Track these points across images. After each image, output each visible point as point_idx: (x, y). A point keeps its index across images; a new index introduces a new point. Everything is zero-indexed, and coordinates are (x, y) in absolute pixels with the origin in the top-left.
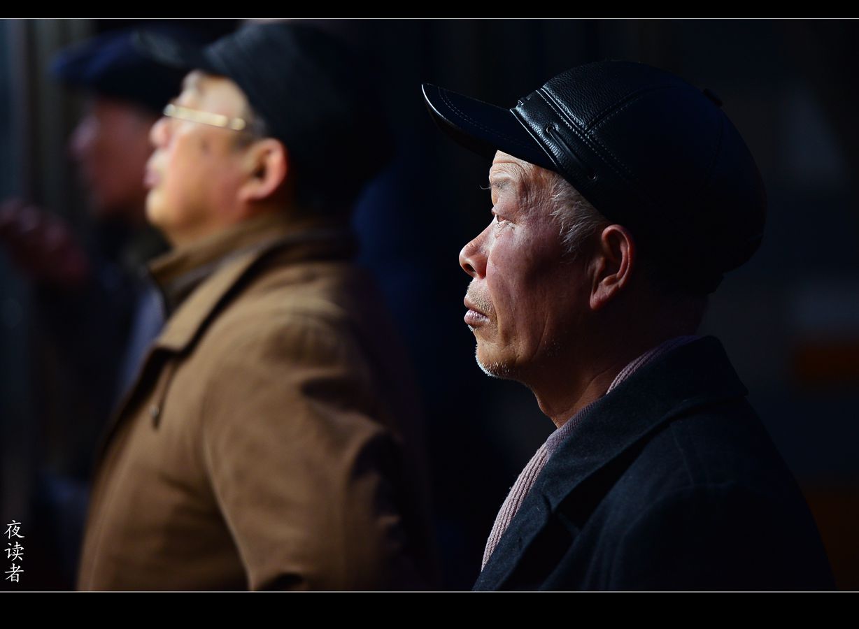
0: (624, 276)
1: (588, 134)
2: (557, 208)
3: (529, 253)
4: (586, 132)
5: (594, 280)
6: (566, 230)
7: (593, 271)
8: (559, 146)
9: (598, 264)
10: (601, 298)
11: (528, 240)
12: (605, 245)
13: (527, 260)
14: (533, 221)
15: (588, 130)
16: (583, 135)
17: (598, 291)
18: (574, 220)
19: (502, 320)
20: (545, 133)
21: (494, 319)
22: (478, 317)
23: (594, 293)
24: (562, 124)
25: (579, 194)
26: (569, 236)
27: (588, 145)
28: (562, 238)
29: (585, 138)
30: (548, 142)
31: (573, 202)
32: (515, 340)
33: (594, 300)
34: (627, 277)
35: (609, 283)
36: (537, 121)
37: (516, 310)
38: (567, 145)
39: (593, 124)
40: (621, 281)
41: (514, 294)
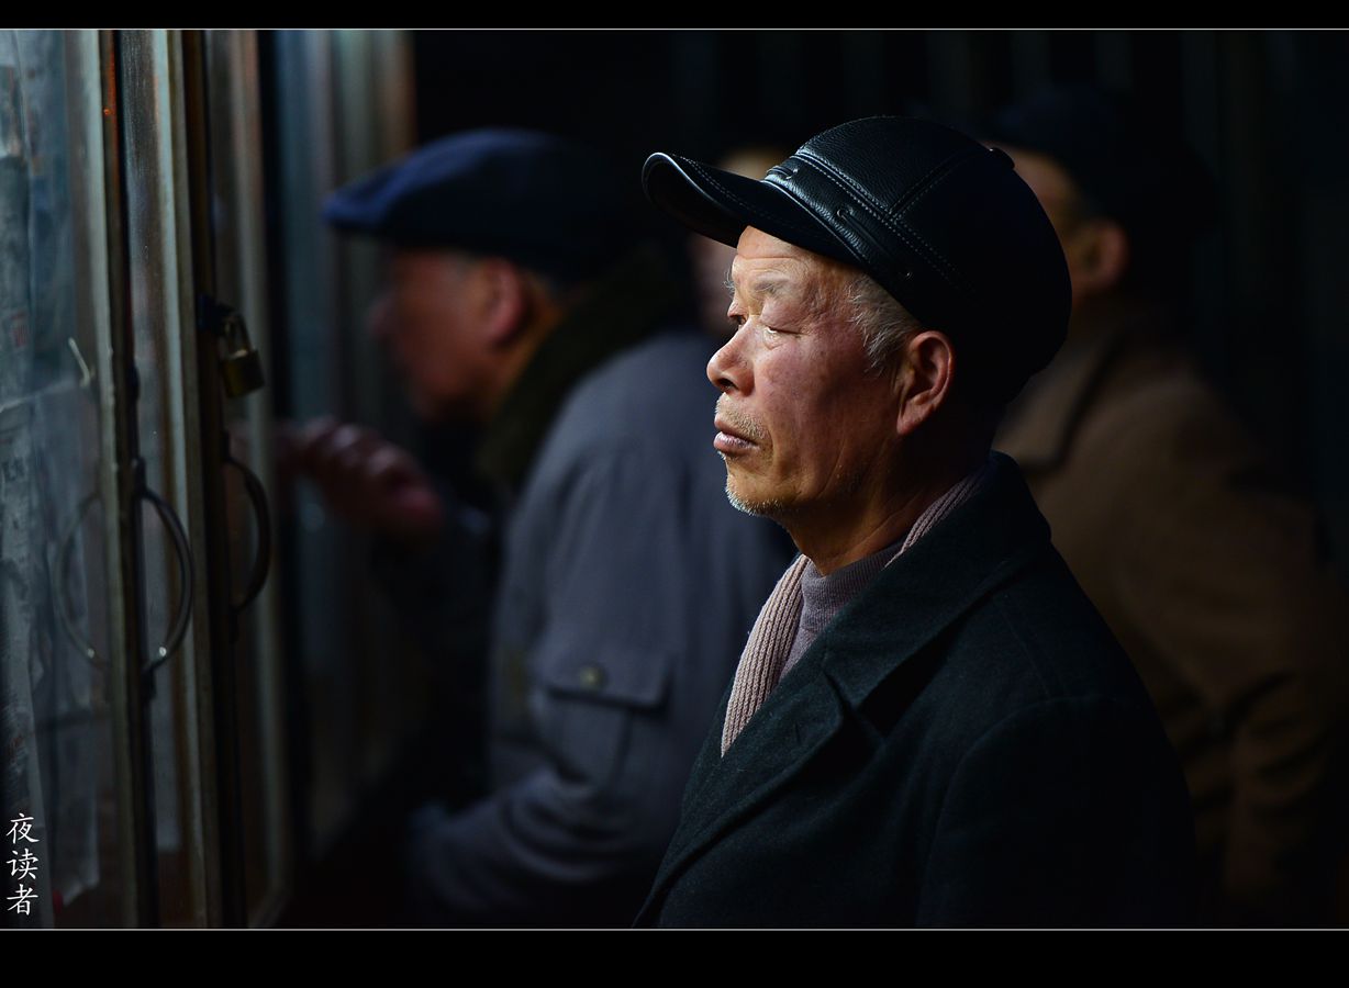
0: (941, 393)
1: (894, 219)
2: (858, 313)
3: (824, 370)
4: (891, 216)
5: (902, 400)
6: (870, 339)
7: (902, 387)
8: (859, 235)
9: (907, 377)
10: (914, 420)
11: (822, 353)
12: (914, 357)
13: (823, 378)
14: (827, 329)
15: (893, 214)
16: (887, 221)
17: (908, 411)
18: (879, 327)
19: (781, 449)
20: (835, 216)
21: (767, 447)
22: (741, 444)
23: (903, 414)
24: (857, 207)
25: (885, 293)
26: (873, 348)
27: (896, 234)
28: (865, 350)
29: (890, 224)
30: (842, 229)
31: (877, 304)
32: (797, 473)
33: (903, 423)
34: (945, 394)
35: (922, 402)
36: (822, 202)
37: (802, 437)
38: (870, 233)
39: (899, 206)
40: (937, 400)
41: (800, 418)
